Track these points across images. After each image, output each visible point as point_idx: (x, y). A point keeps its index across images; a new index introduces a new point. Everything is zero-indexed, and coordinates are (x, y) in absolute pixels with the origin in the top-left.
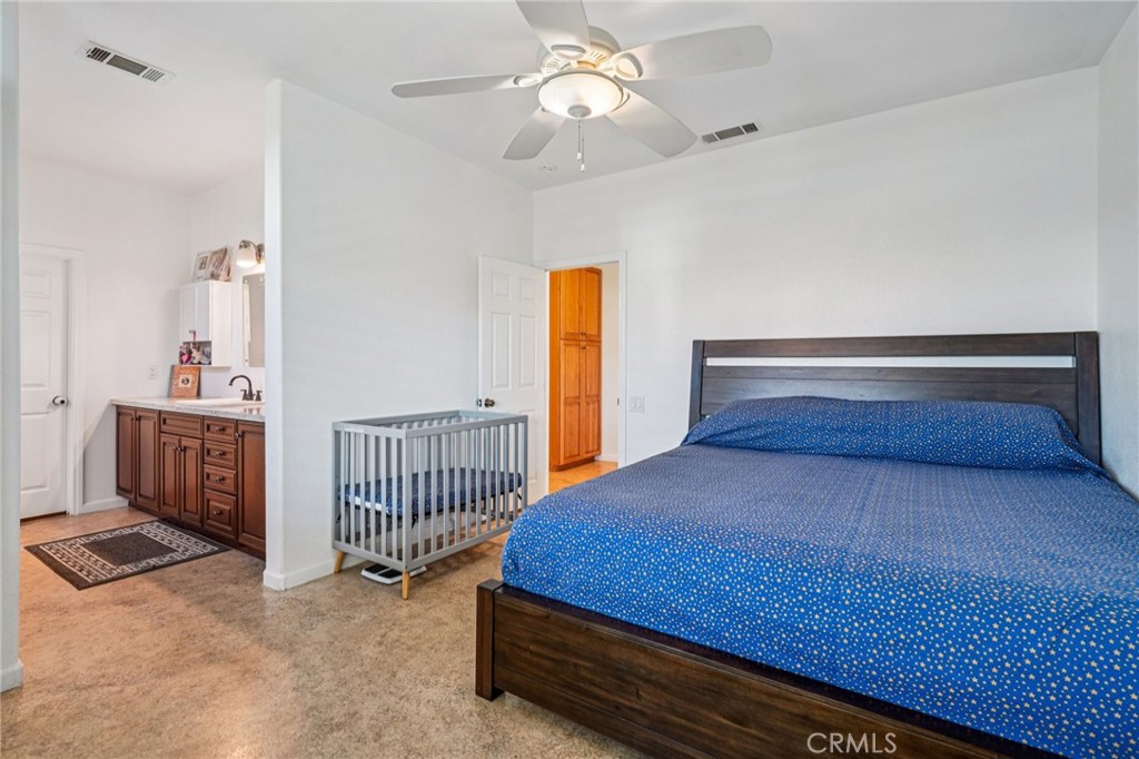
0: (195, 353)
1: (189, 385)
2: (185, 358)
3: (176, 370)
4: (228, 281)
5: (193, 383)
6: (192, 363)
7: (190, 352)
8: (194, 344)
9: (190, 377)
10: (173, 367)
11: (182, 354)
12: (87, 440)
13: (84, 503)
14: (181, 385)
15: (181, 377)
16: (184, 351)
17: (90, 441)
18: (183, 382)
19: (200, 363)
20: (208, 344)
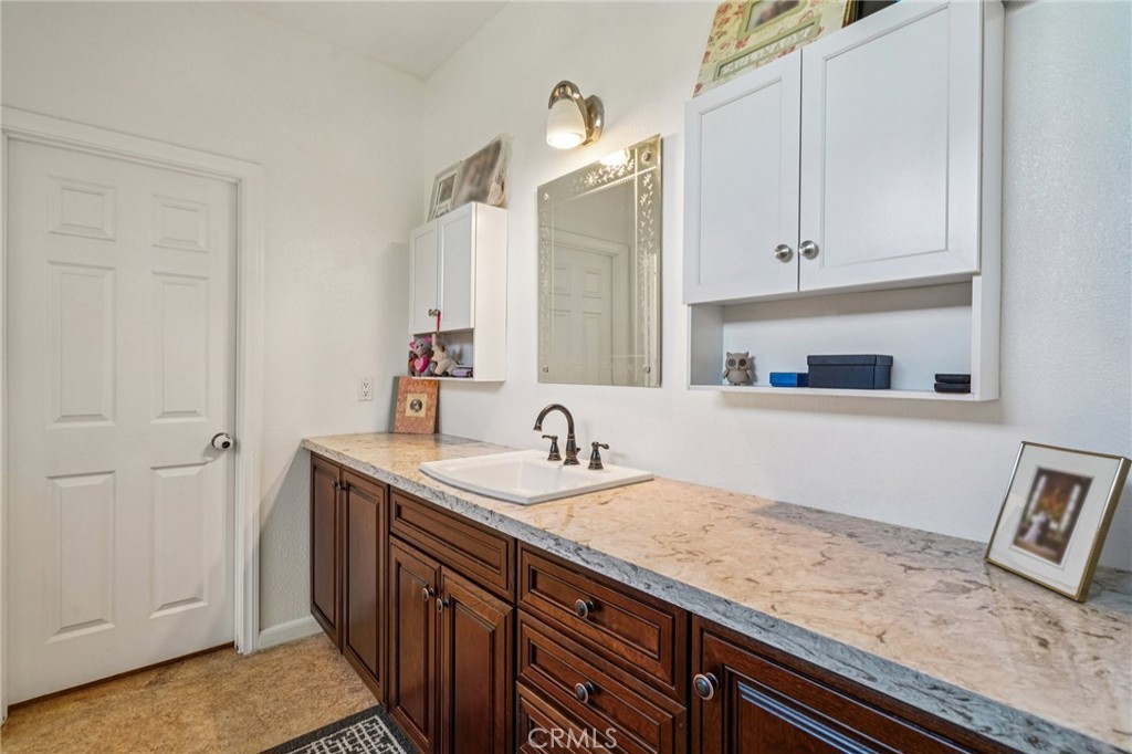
0: (438, 355)
1: (422, 413)
2: (419, 364)
3: (402, 383)
4: (501, 205)
5: (428, 409)
6: (432, 375)
7: (429, 353)
8: (440, 335)
9: (424, 399)
10: (396, 380)
11: (413, 357)
12: (266, 514)
13: (260, 630)
14: (409, 412)
15: (410, 398)
16: (418, 352)
17: (271, 515)
18: (412, 406)
19: (446, 374)
20: (467, 335)
